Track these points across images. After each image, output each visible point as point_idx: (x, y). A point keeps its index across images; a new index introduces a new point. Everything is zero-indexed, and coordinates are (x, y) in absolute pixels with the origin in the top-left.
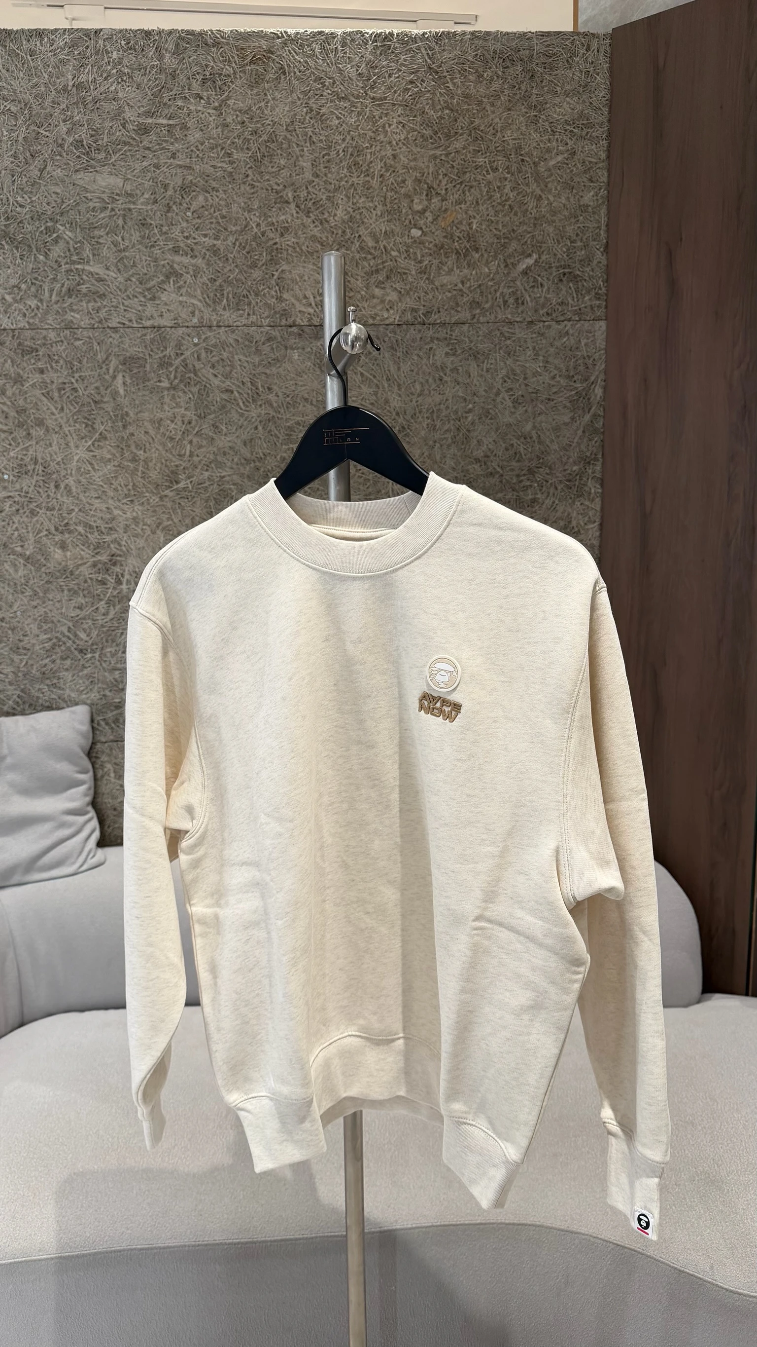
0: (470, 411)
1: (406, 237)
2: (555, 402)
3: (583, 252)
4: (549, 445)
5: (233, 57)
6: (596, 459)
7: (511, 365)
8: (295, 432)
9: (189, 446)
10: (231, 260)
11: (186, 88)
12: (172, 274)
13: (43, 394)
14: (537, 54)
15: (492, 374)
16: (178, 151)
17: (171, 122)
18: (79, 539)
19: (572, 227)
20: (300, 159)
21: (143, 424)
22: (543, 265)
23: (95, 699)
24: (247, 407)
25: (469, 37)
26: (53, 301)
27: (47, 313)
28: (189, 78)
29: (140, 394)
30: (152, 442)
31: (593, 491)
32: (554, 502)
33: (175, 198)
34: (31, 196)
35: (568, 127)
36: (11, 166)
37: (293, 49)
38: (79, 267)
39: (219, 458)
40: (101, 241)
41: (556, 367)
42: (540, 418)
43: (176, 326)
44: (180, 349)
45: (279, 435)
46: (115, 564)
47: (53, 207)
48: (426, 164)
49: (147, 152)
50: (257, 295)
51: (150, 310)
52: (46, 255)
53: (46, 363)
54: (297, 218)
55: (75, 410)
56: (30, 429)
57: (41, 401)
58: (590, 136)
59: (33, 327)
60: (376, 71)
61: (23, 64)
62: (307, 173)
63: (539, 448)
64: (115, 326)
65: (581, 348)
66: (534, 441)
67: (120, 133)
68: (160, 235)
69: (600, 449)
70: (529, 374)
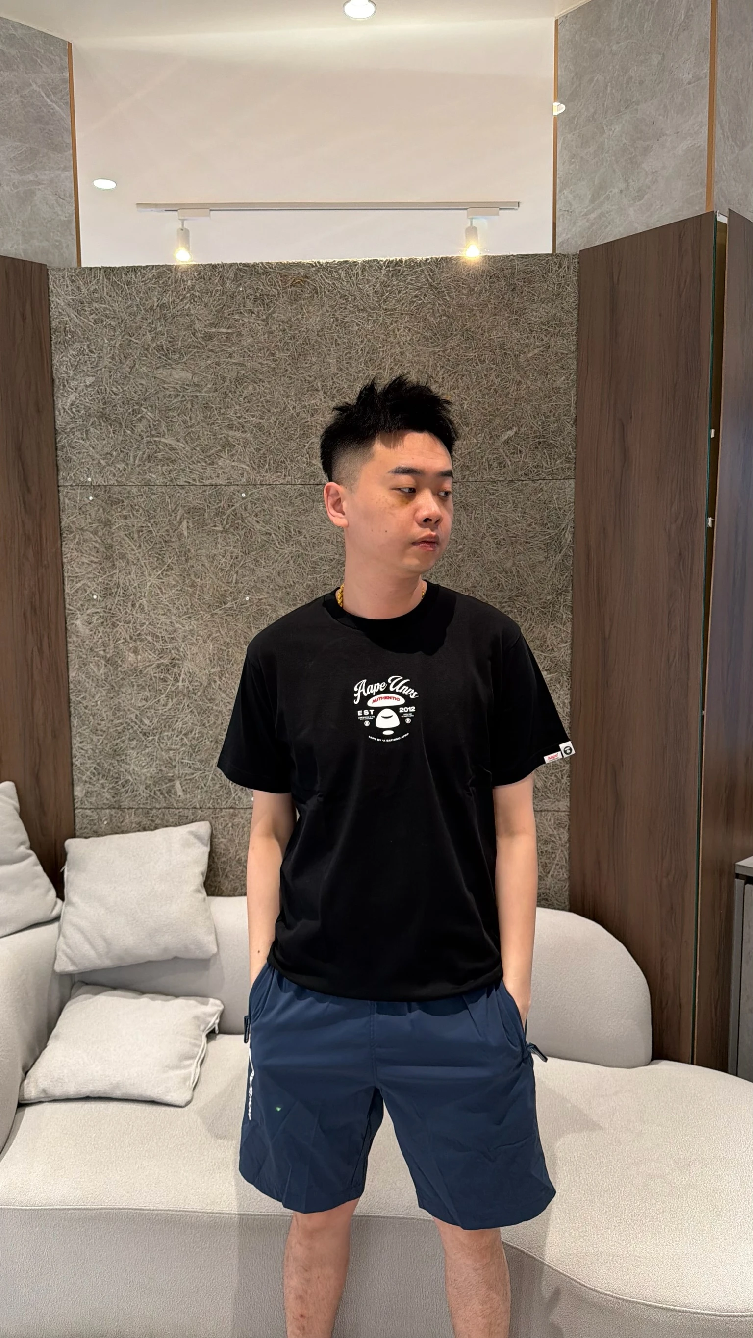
0: (461, 550)
2: (531, 544)
3: (556, 425)
4: (527, 578)
5: (278, 282)
6: (566, 591)
7: (495, 515)
8: (318, 565)
9: (235, 575)
10: (272, 434)
11: (242, 306)
12: (227, 445)
13: (126, 535)
14: (518, 272)
15: (479, 522)
16: (234, 352)
17: (230, 331)
18: (148, 646)
19: (547, 405)
20: (328, 356)
21: (201, 558)
22: (522, 436)
23: (154, 773)
24: (282, 546)
26: (136, 465)
28: (244, 299)
29: (200, 536)
30: (206, 571)
31: (564, 616)
32: (531, 625)
33: (232, 387)
34: (123, 386)
35: (543, 327)
36: (109, 365)
37: (324, 274)
38: (157, 439)
39: (258, 584)
40: (174, 420)
41: (532, 516)
42: (518, 557)
43: (229, 484)
44: (231, 502)
45: (306, 567)
46: (174, 666)
47: (139, 395)
48: (427, 359)
49: (210, 353)
50: (291, 461)
51: (209, 471)
52: (133, 431)
53: (129, 511)
54: (325, 402)
55: (150, 547)
56: (115, 560)
57: (124, 540)
58: (562, 333)
59: (120, 484)
60: (389, 289)
61: (122, 291)
62: (332, 368)
63: (518, 581)
64: (182, 484)
65: (553, 502)
66: (514, 576)
67: (191, 340)
68: (219, 416)
69: (570, 583)
70: (510, 522)
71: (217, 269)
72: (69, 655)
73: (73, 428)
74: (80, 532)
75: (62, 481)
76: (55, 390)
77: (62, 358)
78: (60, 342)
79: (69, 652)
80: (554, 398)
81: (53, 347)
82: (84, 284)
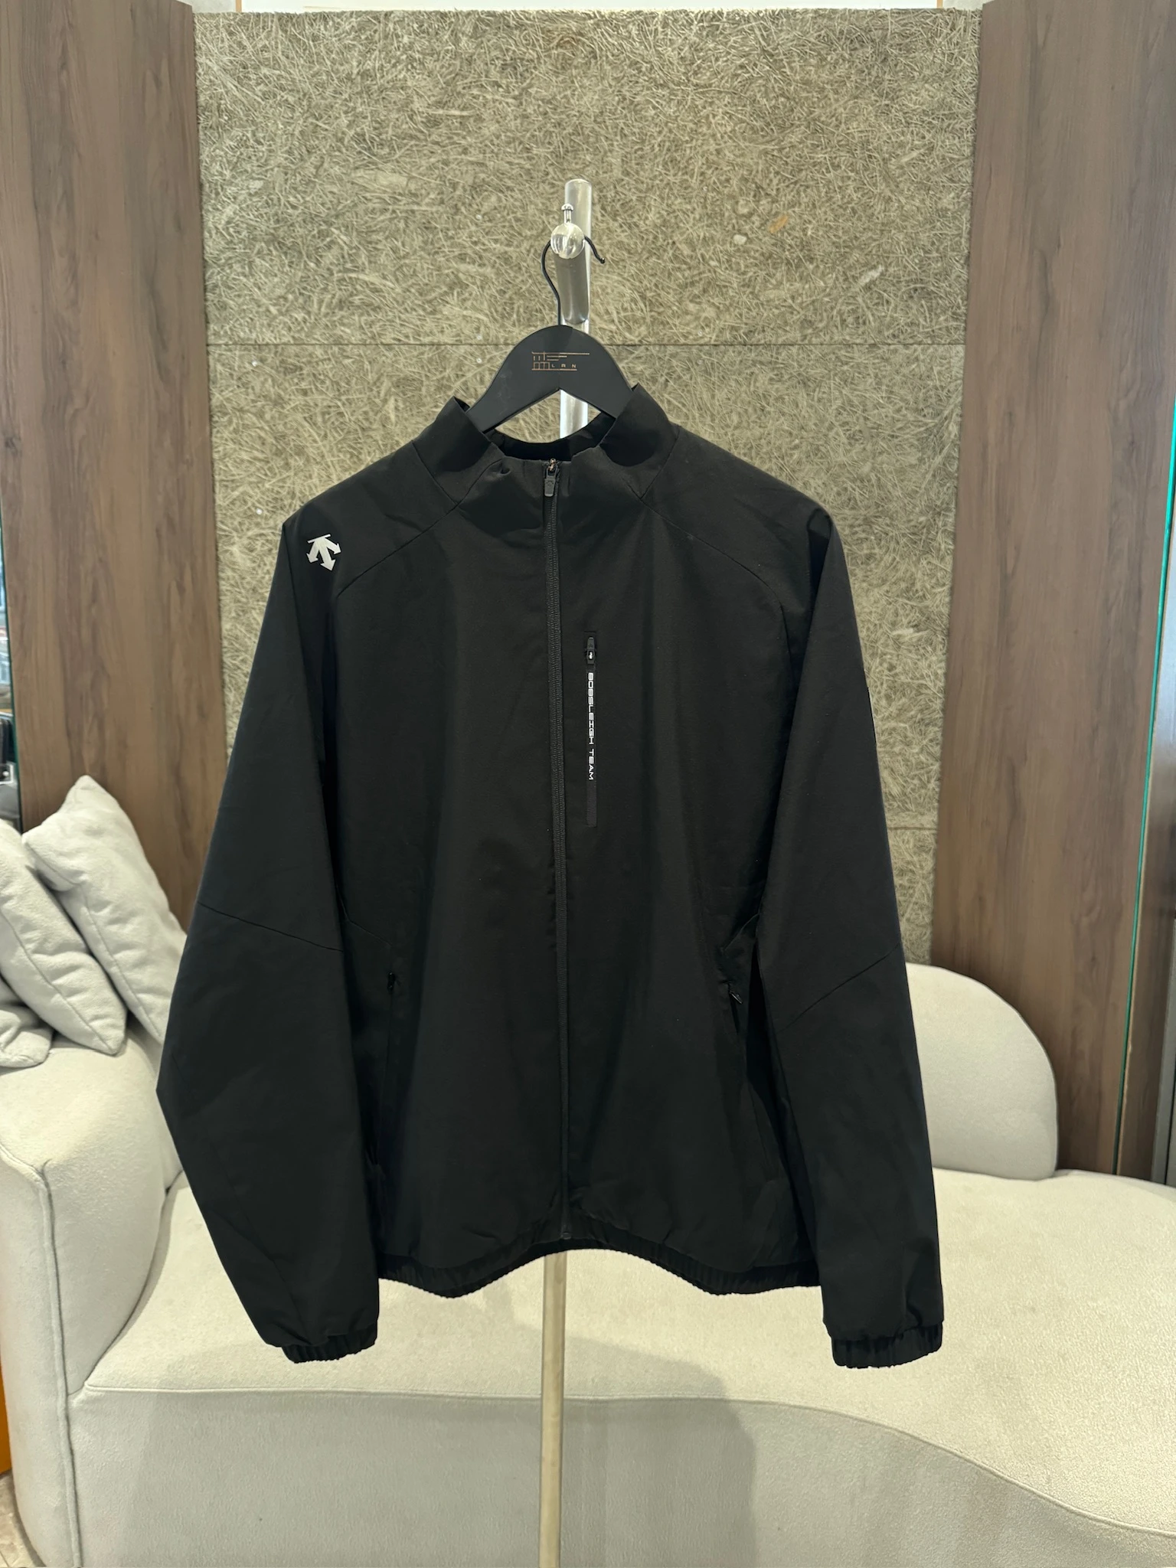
0: (796, 447)
1: (728, 245)
2: (899, 439)
3: (939, 265)
4: (891, 490)
5: (538, 40)
6: (948, 509)
7: (849, 395)
10: (524, 269)
11: (483, 76)
12: (457, 284)
13: (305, 418)
14: (892, 34)
15: (824, 404)
16: (471, 146)
17: (465, 113)
19: (927, 234)
20: (609, 154)
22: (891, 278)
25: (811, 15)
26: (322, 314)
27: (314, 326)
28: (487, 64)
29: (413, 421)
31: (943, 547)
32: (894, 559)
33: (465, 198)
34: (304, 196)
35: (926, 118)
36: (285, 163)
37: (607, 31)
38: (353, 275)
40: (379, 247)
41: (902, 398)
42: (880, 458)
43: (458, 343)
44: (461, 370)
47: (329, 209)
48: (755, 160)
49: (436, 147)
51: (430, 324)
52: (317, 262)
53: (310, 382)
54: (603, 221)
55: (340, 438)
56: (289, 457)
57: (303, 427)
58: (953, 128)
59: (298, 343)
60: (702, 54)
61: (305, 50)
62: (615, 171)
63: (879, 494)
64: (388, 342)
65: (933, 377)
66: (873, 486)
67: (407, 126)
68: (446, 241)
69: (954, 498)
70: (870, 405)
71: (447, 19)
72: (222, 598)
73: (230, 258)
74: (238, 413)
75: (213, 337)
76: (204, 200)
77: (214, 151)
78: (211, 127)
79: (221, 593)
80: (939, 224)
81: (201, 133)
82: (248, 38)
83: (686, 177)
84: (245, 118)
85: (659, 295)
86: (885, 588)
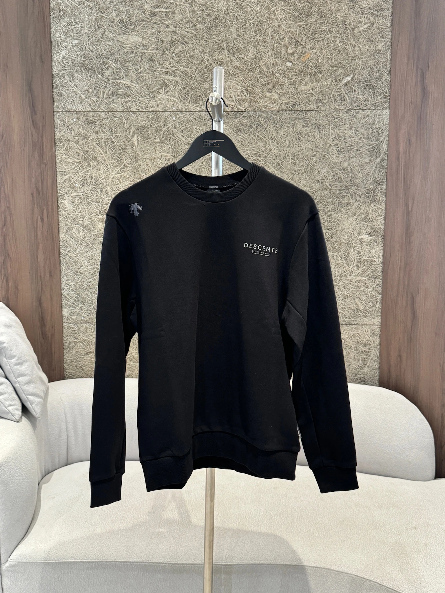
0: (315, 155)
1: (284, 67)
2: (360, 151)
3: (377, 74)
4: (357, 174)
6: (383, 182)
7: (338, 132)
10: (194, 78)
12: (164, 85)
13: (97, 144)
15: (327, 137)
16: (170, 24)
17: (167, 10)
19: (372, 61)
20: (231, 27)
21: (146, 160)
22: (356, 80)
26: (104, 98)
29: (145, 145)
30: (149, 169)
31: (381, 199)
32: (359, 205)
33: (168, 47)
34: (97, 46)
35: (370, 11)
36: (88, 32)
38: (118, 81)
40: (130, 68)
41: (361, 133)
42: (352, 160)
43: (165, 111)
44: (166, 123)
47: (107, 52)
48: (295, 29)
49: (155, 25)
51: (152, 103)
52: (102, 75)
53: (99, 128)
54: (228, 57)
55: (112, 153)
56: (90, 161)
57: (96, 147)
58: (382, 15)
59: (94, 111)
62: (234, 35)
63: (352, 175)
64: (134, 111)
65: (375, 124)
66: (349, 172)
67: (142, 16)
68: (159, 66)
69: (385, 177)
70: (347, 137)
72: (59, 223)
73: (64, 73)
74: (67, 142)
75: (56, 108)
76: (53, 49)
77: (57, 27)
78: (56, 17)
79: (60, 221)
81: (51, 20)
83: (264, 37)
84: (71, 13)
85: (253, 89)
86: (355, 217)
